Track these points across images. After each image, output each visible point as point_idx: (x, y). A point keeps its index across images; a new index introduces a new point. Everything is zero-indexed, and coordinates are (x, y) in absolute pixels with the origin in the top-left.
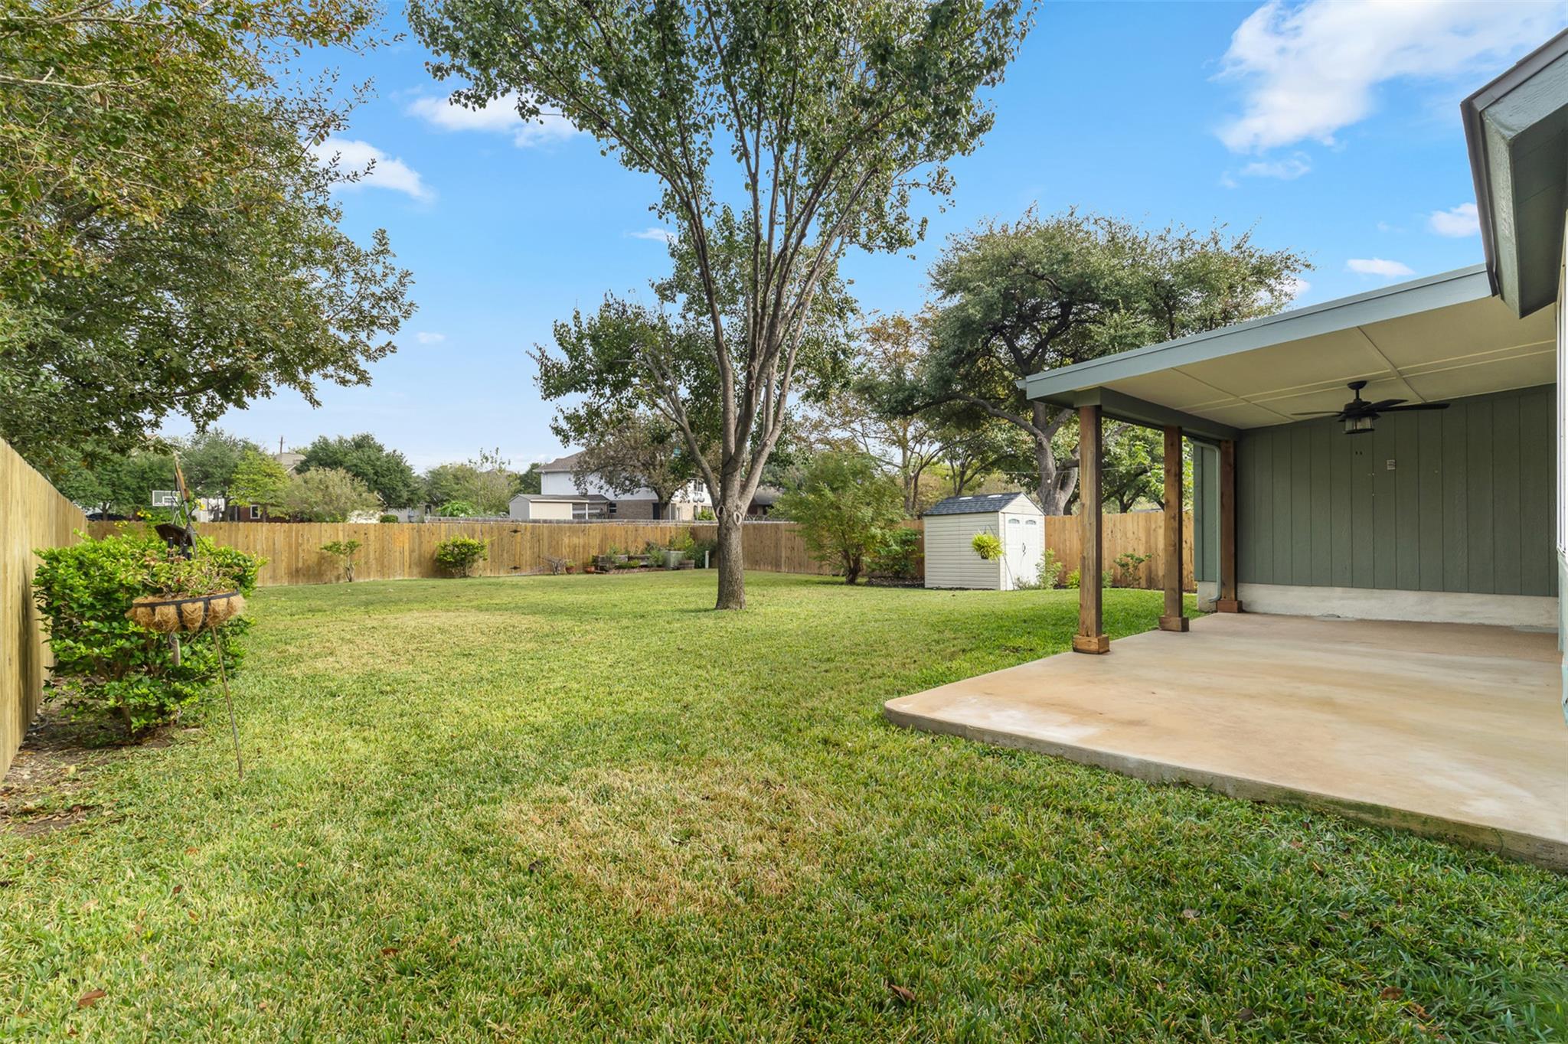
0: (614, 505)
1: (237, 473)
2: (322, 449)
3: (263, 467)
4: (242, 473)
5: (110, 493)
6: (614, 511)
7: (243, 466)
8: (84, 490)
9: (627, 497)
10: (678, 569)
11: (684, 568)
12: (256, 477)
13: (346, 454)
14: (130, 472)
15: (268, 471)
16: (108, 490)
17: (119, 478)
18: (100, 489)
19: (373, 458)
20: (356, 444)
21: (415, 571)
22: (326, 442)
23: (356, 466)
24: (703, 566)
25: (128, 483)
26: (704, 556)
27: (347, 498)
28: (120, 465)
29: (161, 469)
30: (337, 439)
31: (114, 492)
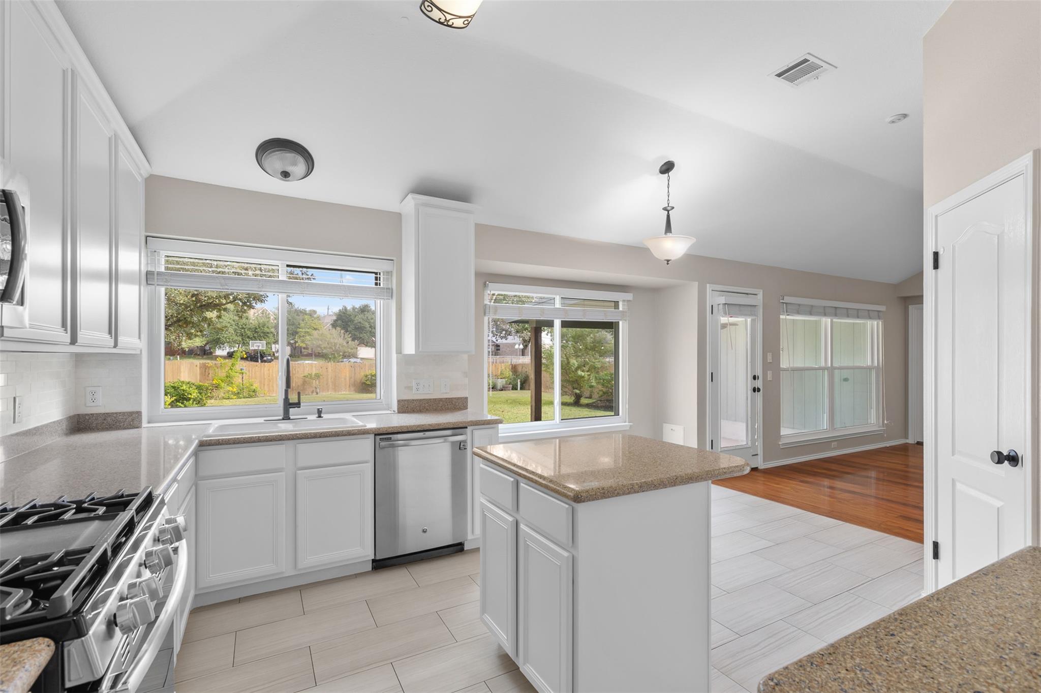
0: (499, 346)
1: (300, 328)
2: (344, 313)
3: (312, 325)
4: (302, 328)
5: (241, 340)
6: (499, 350)
7: (302, 325)
8: (229, 339)
9: (504, 341)
10: (502, 390)
11: (505, 390)
12: (308, 330)
13: (356, 316)
14: (250, 329)
15: (315, 327)
16: (240, 339)
17: (245, 332)
18: (236, 338)
19: (369, 318)
20: (361, 309)
21: (352, 389)
22: (345, 309)
23: (360, 323)
24: (517, 389)
25: (249, 335)
26: (517, 383)
27: (340, 345)
28: (245, 325)
29: (263, 327)
30: (352, 307)
31: (243, 339)
